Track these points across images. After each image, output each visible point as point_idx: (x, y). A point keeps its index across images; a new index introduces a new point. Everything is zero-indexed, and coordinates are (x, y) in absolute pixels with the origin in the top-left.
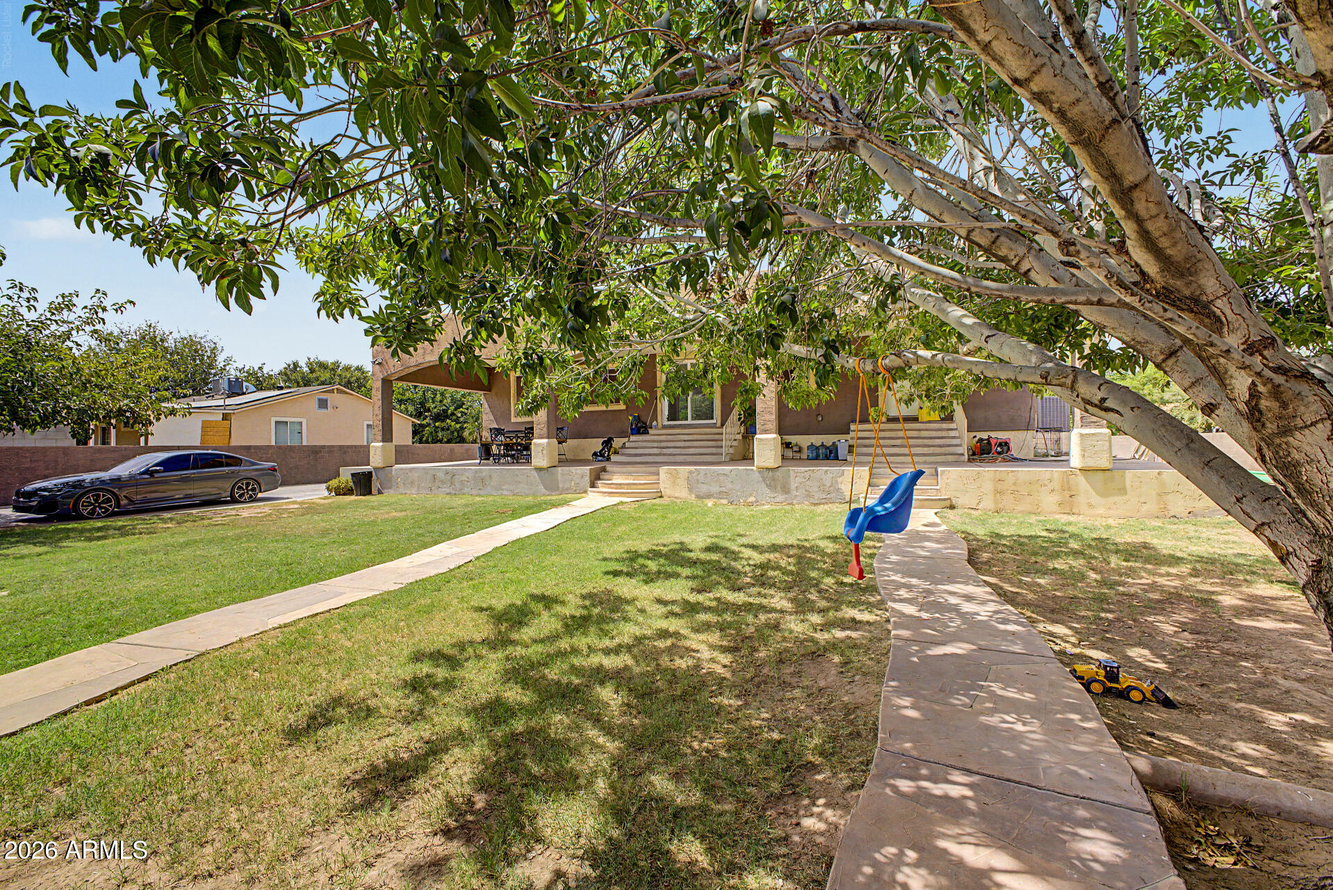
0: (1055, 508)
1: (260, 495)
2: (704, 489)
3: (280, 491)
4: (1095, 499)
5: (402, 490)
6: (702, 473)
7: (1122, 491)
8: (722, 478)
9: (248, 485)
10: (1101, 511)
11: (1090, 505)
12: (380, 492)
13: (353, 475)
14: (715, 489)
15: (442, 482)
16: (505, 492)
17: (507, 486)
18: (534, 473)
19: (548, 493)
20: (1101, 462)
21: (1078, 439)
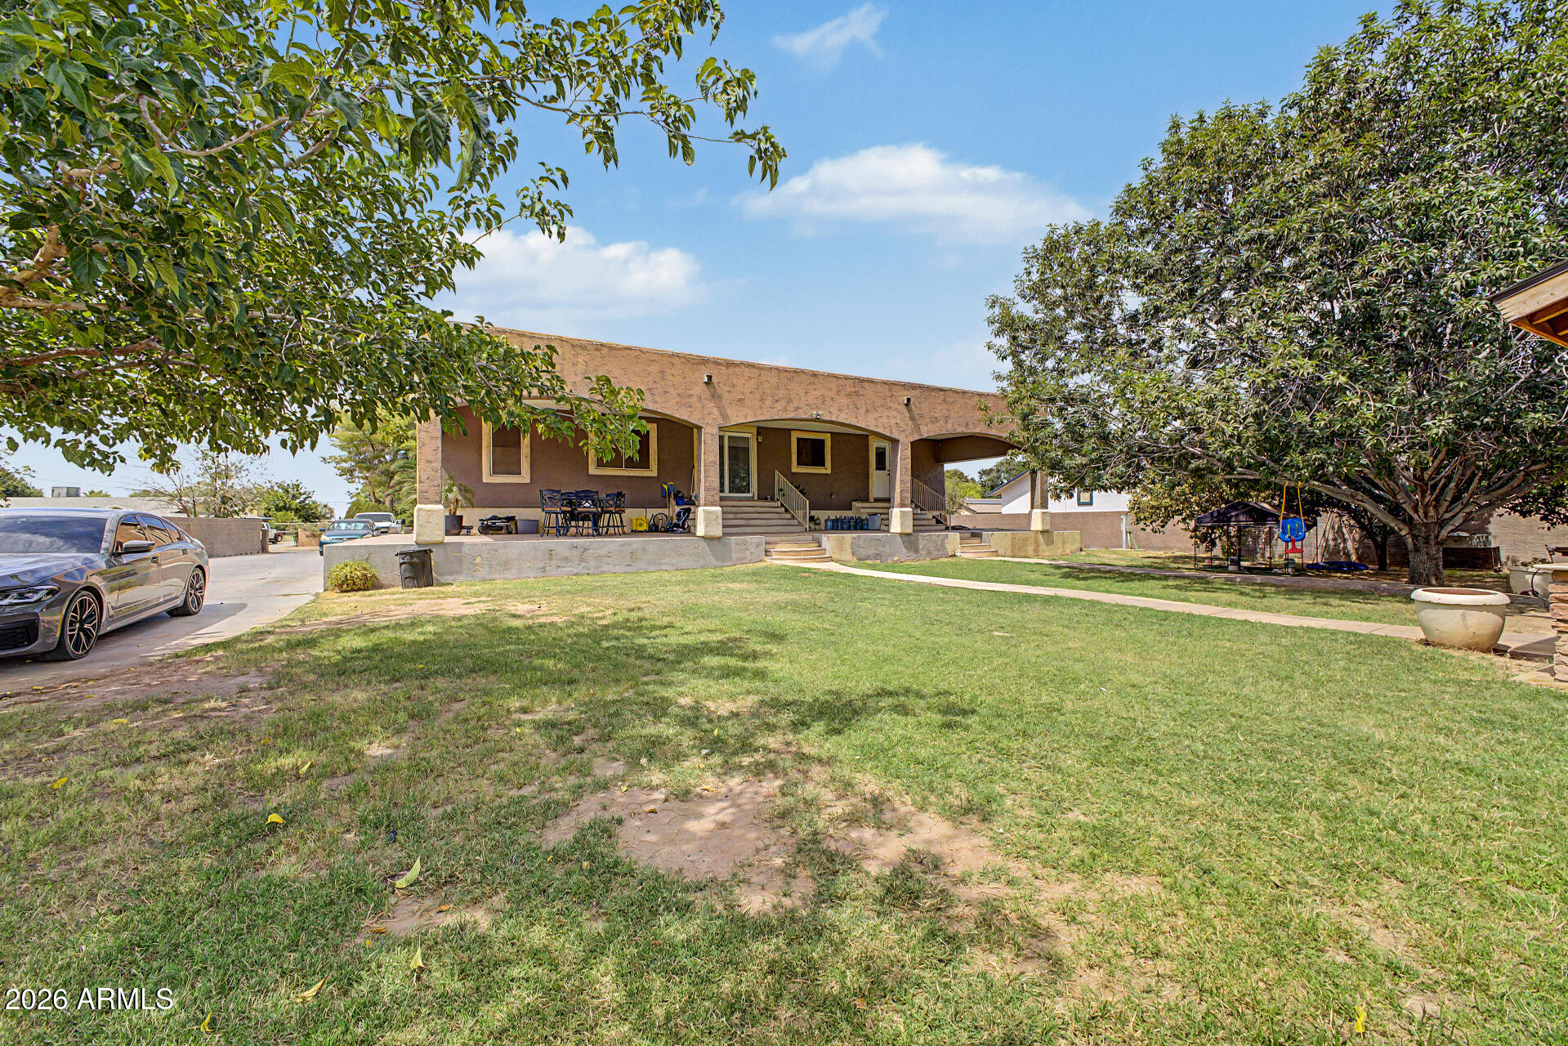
0: (1032, 553)
2: (863, 552)
4: (1045, 547)
6: (862, 539)
7: (1053, 543)
8: (876, 542)
10: (1046, 553)
11: (1043, 551)
12: (444, 582)
14: (872, 552)
16: (664, 567)
17: (667, 560)
18: (703, 543)
19: (720, 564)
20: (1048, 527)
21: (1040, 515)
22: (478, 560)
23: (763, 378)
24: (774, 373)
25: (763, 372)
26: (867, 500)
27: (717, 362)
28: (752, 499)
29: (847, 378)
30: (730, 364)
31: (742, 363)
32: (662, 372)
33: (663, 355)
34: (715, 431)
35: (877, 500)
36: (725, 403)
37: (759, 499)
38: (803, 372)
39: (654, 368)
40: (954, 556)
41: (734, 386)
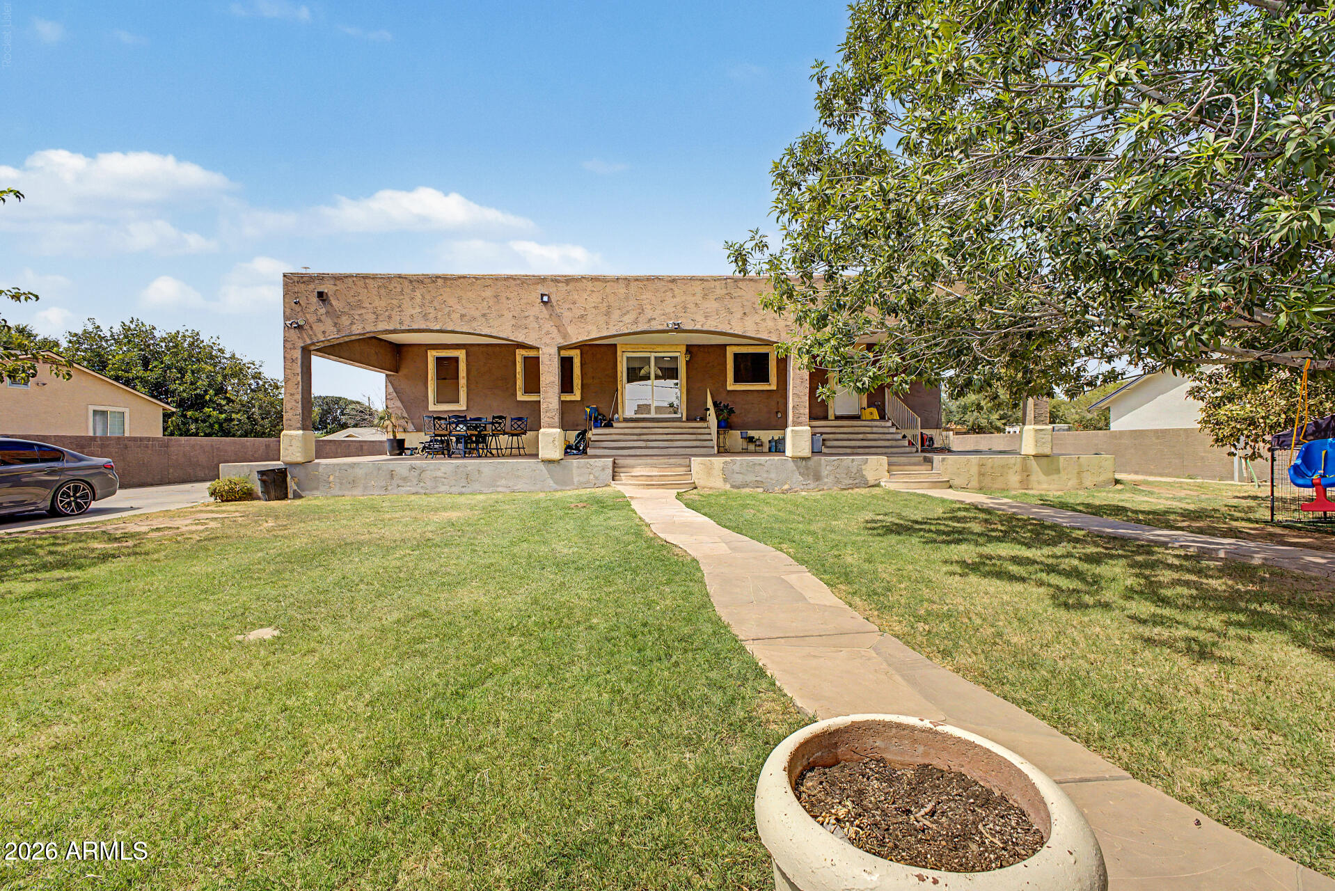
0: (1018, 485)
1: (94, 505)
2: (739, 479)
3: (122, 497)
4: (1042, 477)
5: (336, 491)
6: (738, 463)
7: (1058, 471)
8: (757, 468)
9: (76, 489)
10: (1045, 486)
11: (1039, 483)
12: (297, 496)
13: (262, 473)
14: (751, 478)
15: (405, 479)
16: (500, 489)
17: (503, 482)
18: (542, 466)
19: (559, 488)
20: (1047, 451)
21: (1032, 433)
22: (332, 478)
23: (608, 290)
24: (622, 285)
25: (608, 284)
26: (826, 418)
27: (556, 280)
28: (679, 420)
29: (715, 279)
30: (569, 280)
31: (583, 277)
32: (496, 297)
33: (497, 279)
34: (554, 350)
35: (837, 418)
36: (565, 321)
37: (688, 420)
38: (658, 278)
39: (488, 293)
40: (878, 485)
41: (574, 303)
